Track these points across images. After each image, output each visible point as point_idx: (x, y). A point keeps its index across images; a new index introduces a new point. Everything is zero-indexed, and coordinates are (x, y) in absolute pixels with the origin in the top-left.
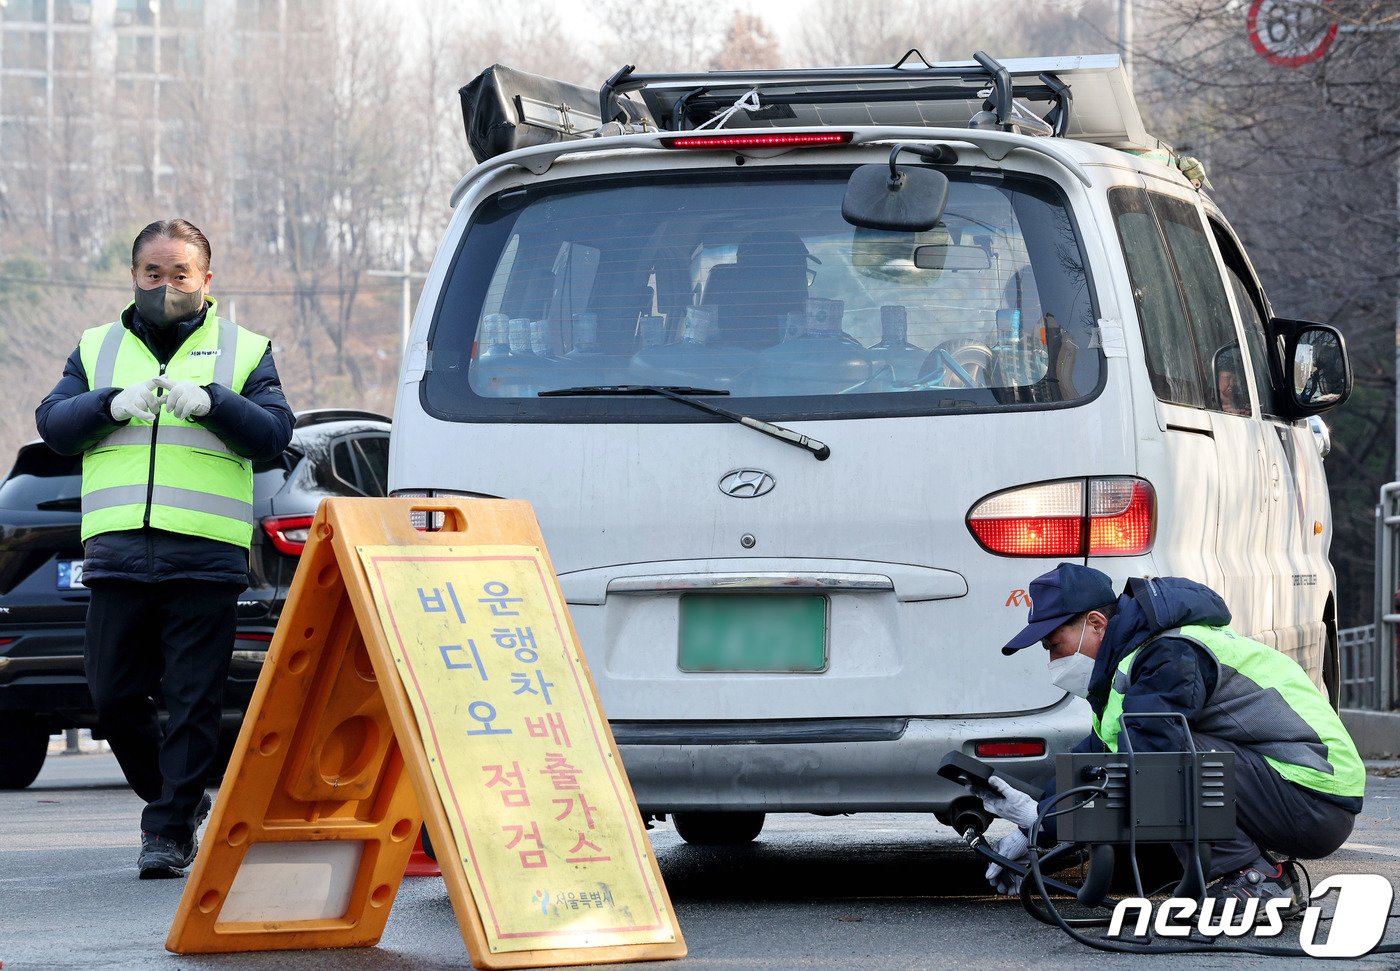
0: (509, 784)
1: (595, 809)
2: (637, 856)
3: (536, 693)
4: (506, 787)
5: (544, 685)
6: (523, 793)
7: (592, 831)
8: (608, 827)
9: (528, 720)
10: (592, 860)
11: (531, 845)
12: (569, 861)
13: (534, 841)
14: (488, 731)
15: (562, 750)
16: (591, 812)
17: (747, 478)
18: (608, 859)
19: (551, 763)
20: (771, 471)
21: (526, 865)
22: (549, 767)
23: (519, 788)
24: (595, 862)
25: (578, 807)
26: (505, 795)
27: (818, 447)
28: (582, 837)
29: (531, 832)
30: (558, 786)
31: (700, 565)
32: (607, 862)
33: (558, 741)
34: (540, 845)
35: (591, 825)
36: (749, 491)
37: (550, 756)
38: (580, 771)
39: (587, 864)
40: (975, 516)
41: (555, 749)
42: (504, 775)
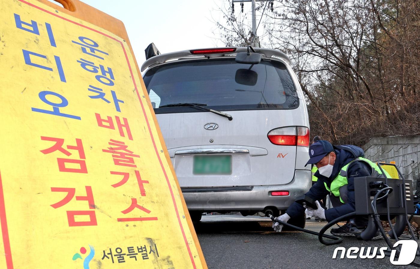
0: (69, 154)
1: (147, 182)
2: (178, 217)
3: (109, 102)
4: (64, 156)
5: (116, 101)
6: (83, 164)
7: (143, 197)
8: (157, 196)
9: (98, 116)
10: (141, 219)
11: (84, 206)
12: (120, 220)
13: (86, 202)
14: (56, 112)
15: (125, 140)
16: (144, 184)
17: (211, 125)
18: (156, 219)
19: (113, 146)
20: (217, 123)
21: (72, 223)
22: (111, 148)
23: (78, 158)
24: (144, 222)
25: (133, 179)
26: (61, 163)
27: (230, 116)
28: (134, 201)
29: (85, 194)
30: (117, 162)
31: (199, 147)
32: (154, 221)
33: (122, 134)
34: (92, 206)
35: (143, 193)
36: (212, 128)
37: (113, 142)
38: (138, 156)
39: (137, 223)
40: (269, 135)
41: (118, 138)
42: (64, 146)
